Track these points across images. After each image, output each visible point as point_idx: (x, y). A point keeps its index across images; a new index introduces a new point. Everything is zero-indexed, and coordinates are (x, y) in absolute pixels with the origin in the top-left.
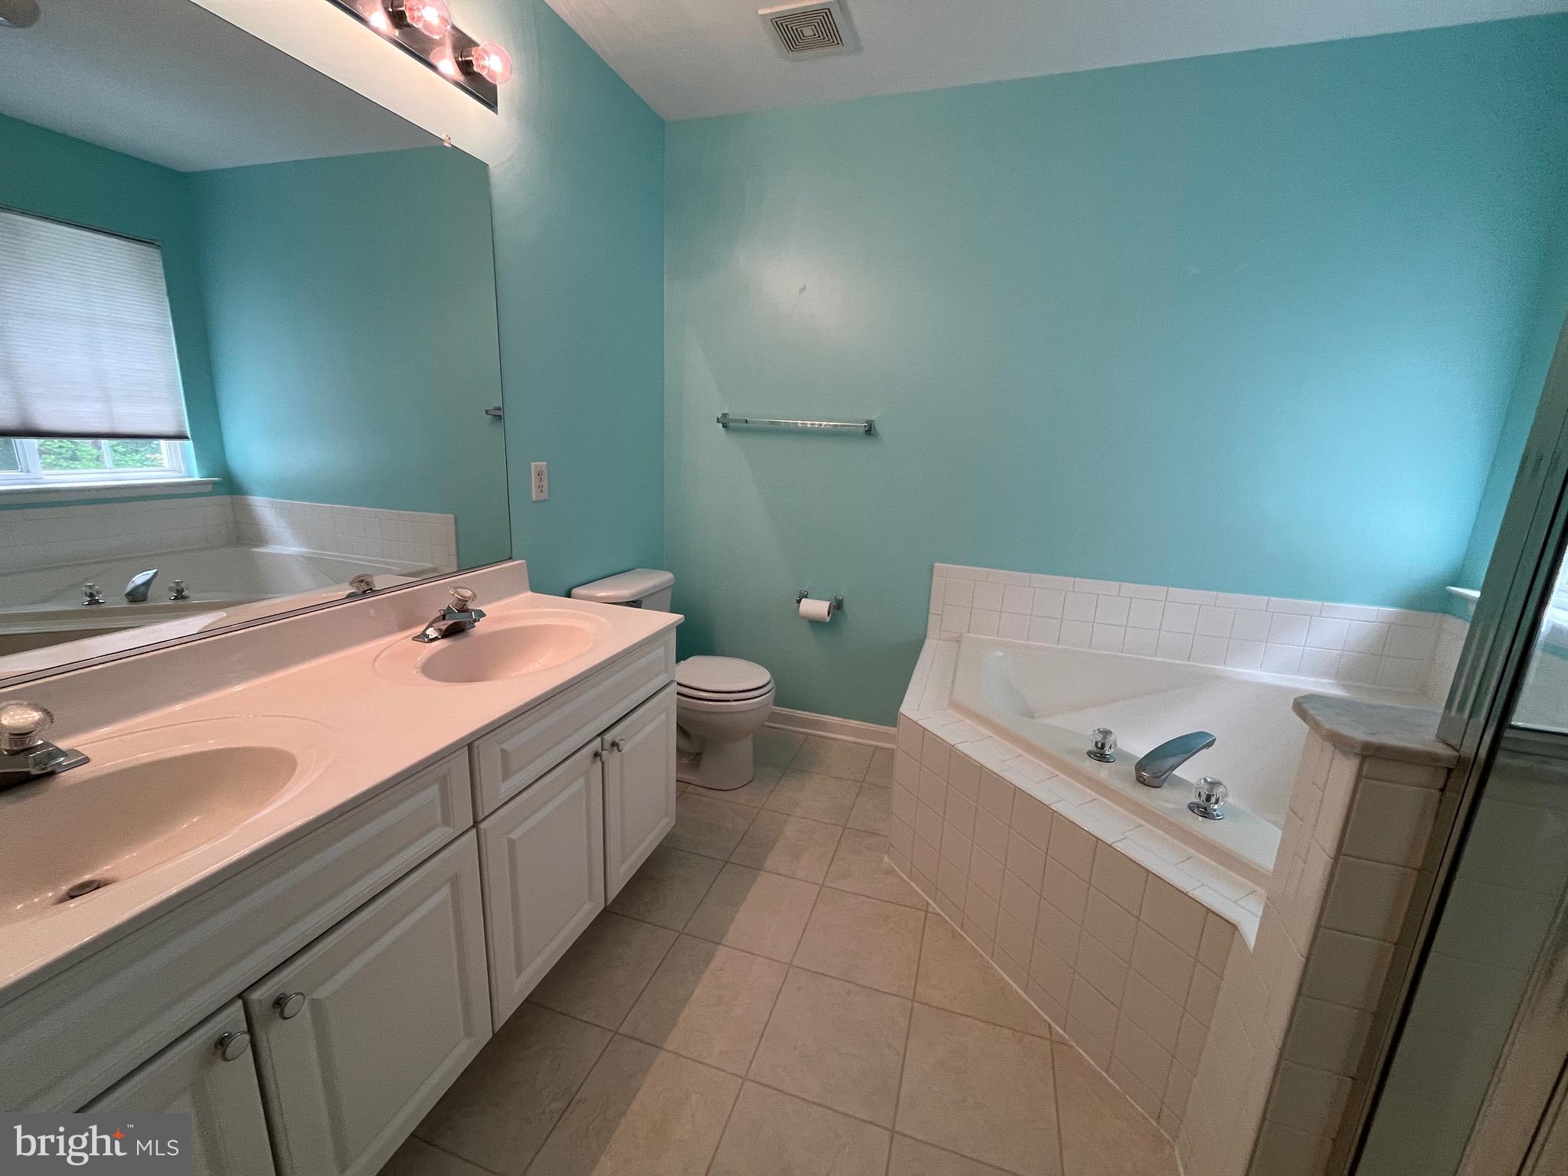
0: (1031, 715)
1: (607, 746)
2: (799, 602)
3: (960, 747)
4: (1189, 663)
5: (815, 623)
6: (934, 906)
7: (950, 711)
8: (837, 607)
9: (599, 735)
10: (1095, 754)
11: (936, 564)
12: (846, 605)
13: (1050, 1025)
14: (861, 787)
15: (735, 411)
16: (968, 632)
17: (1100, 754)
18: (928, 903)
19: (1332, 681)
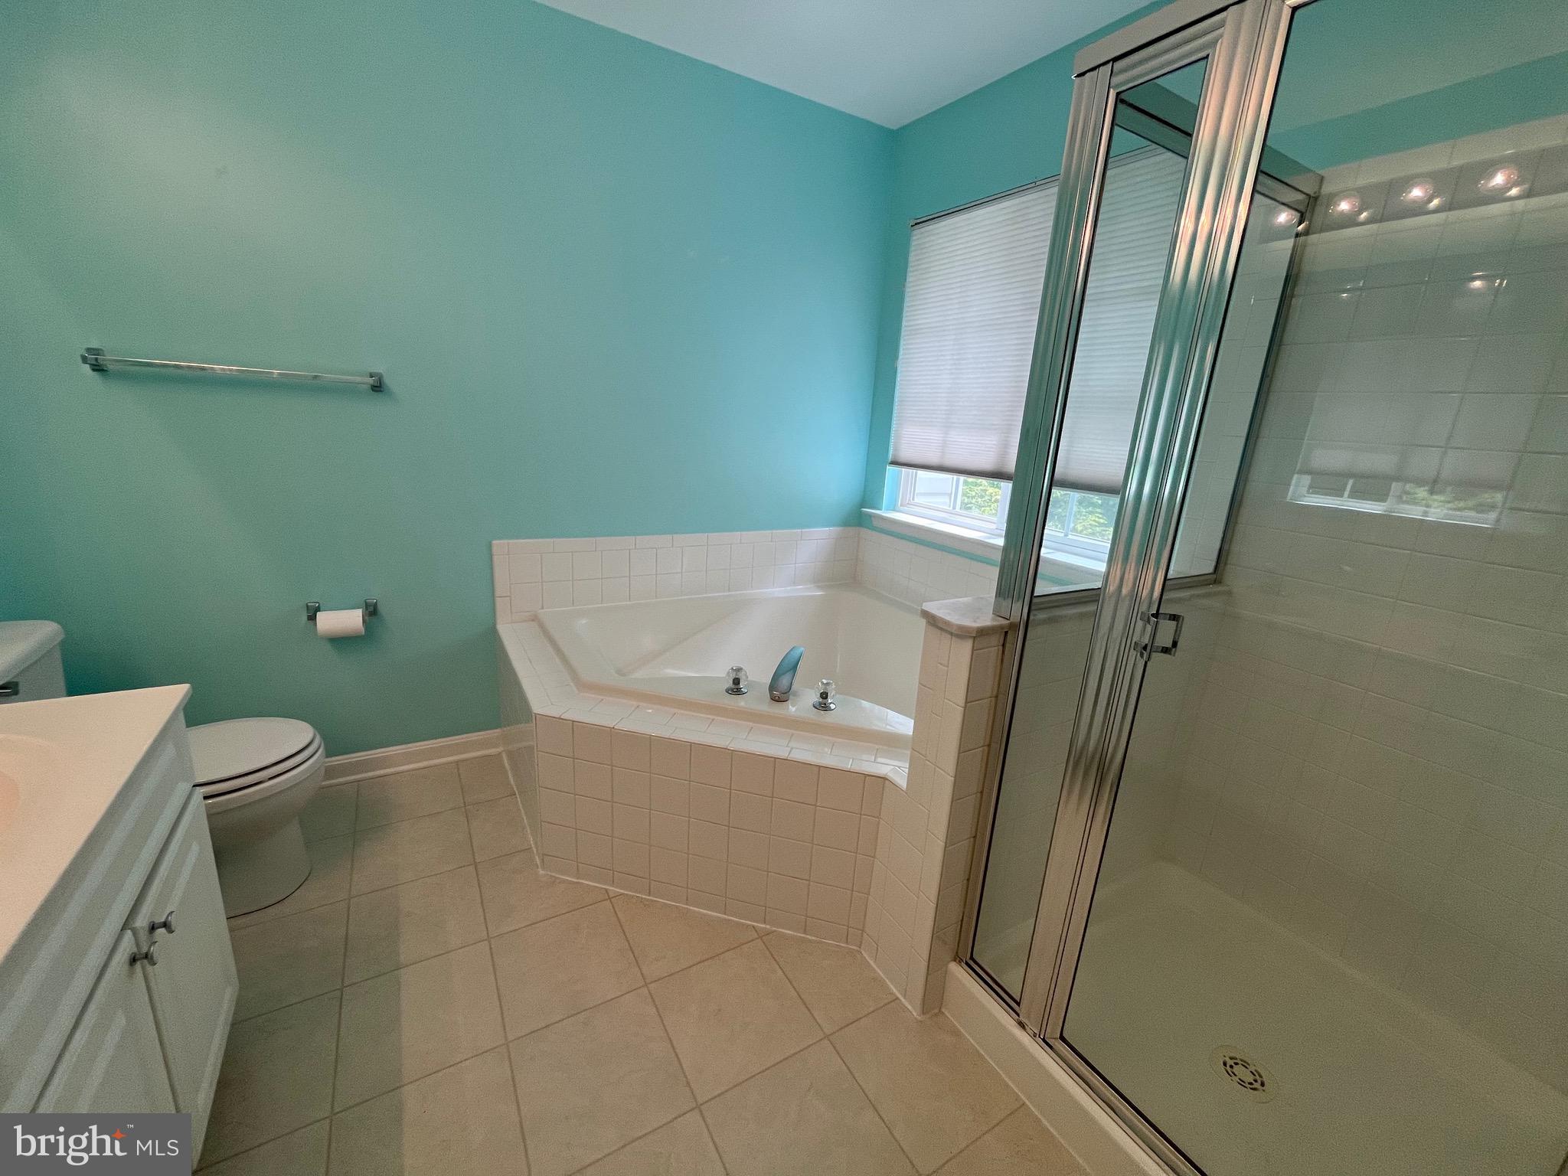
0: (623, 675)
1: (143, 936)
2: (312, 618)
3: (619, 726)
4: (730, 593)
5: (341, 642)
6: (614, 890)
7: (582, 694)
8: (372, 612)
9: (123, 929)
10: (732, 690)
11: (494, 542)
12: (381, 608)
13: (753, 927)
14: (466, 811)
15: (115, 347)
16: (543, 608)
17: (736, 688)
18: (606, 890)
19: (812, 586)
